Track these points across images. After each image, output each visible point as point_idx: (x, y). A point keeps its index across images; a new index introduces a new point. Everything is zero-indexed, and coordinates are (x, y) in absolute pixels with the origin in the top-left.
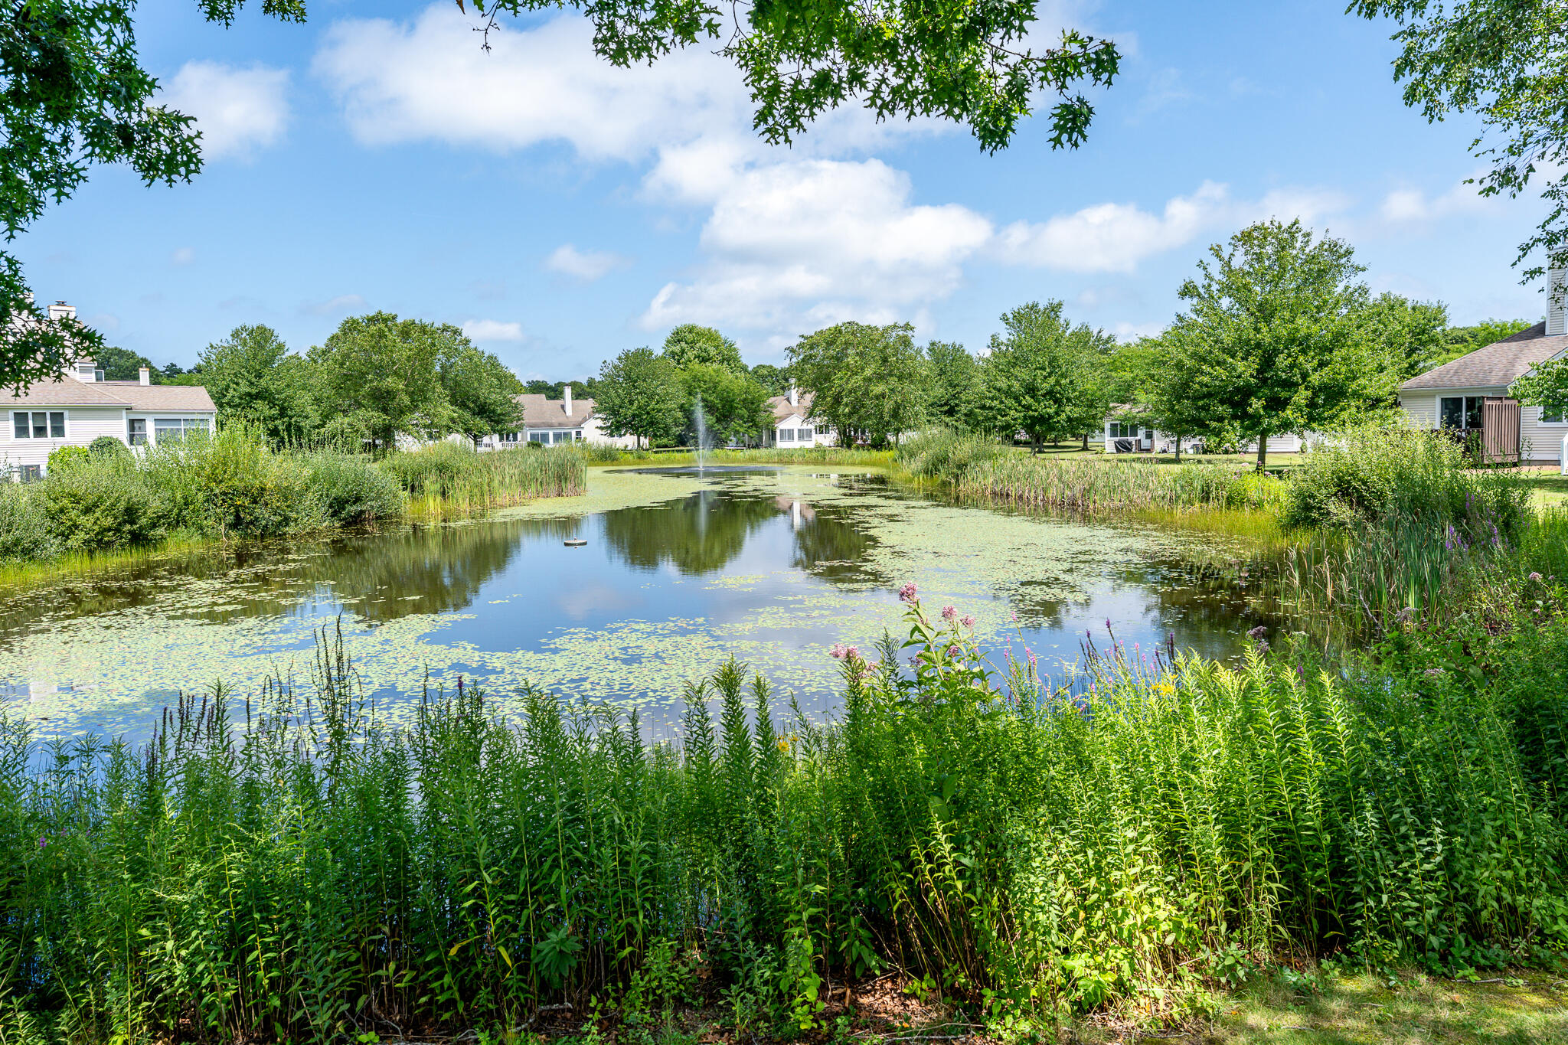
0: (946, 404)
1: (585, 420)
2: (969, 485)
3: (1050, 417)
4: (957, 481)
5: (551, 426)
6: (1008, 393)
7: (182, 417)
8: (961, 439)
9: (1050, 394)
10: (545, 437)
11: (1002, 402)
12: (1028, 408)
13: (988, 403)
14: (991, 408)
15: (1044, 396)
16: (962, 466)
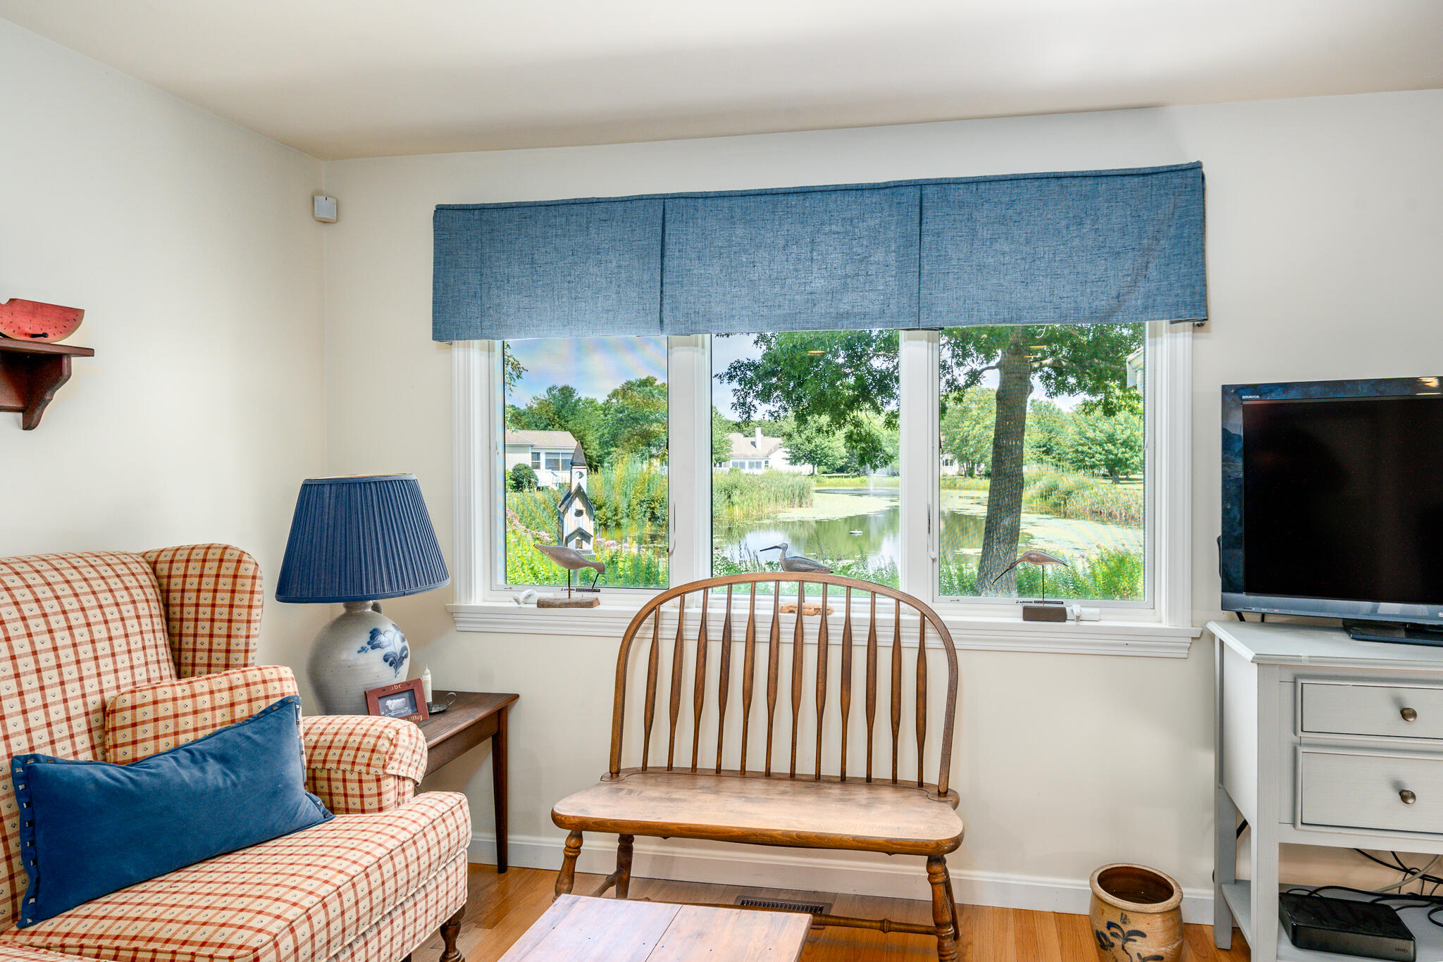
0: (1044, 446)
1: (771, 452)
2: (1073, 505)
3: (1127, 460)
4: (1065, 503)
5: (746, 457)
6: (1093, 441)
7: (561, 451)
8: (1066, 474)
9: (1125, 444)
10: (742, 465)
11: (1090, 448)
12: (1109, 452)
13: (1080, 448)
14: (1082, 452)
15: (1122, 444)
16: (1069, 493)
